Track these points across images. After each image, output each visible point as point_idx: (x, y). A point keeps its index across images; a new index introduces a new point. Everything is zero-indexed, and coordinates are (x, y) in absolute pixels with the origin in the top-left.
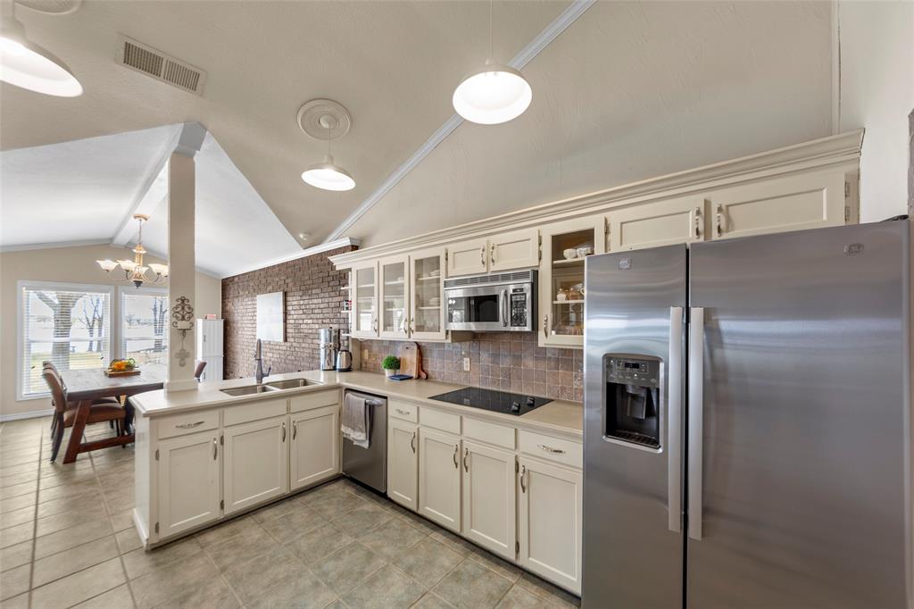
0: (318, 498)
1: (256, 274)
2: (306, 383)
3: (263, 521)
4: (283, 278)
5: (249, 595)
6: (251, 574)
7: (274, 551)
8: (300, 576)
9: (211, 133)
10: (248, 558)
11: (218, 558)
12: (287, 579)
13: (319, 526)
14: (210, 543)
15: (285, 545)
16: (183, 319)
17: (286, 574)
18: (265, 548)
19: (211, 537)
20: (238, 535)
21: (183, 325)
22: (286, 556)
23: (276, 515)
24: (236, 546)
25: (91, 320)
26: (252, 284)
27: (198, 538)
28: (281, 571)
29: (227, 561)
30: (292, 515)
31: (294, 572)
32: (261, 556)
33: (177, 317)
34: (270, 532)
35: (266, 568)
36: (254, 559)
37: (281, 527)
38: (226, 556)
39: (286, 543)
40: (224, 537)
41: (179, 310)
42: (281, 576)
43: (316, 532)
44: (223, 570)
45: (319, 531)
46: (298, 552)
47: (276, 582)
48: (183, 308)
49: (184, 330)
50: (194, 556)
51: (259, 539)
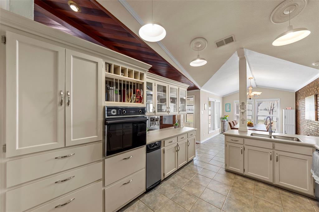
0: (290, 197)
1: (306, 87)
2: (298, 140)
3: (257, 185)
4: (316, 87)
5: (231, 196)
6: (237, 193)
7: (249, 195)
8: (248, 207)
9: (245, 48)
10: (241, 190)
11: (235, 183)
12: (244, 204)
13: (276, 204)
14: (237, 179)
15: (255, 197)
16: (243, 109)
17: (245, 203)
18: (248, 192)
19: (239, 178)
20: (246, 183)
21: (242, 111)
22: (251, 199)
23: (263, 187)
24: (242, 184)
25: (270, 110)
26: (304, 93)
27: (236, 176)
28: (245, 200)
29: (236, 185)
30: (270, 192)
31: (248, 204)
32: (244, 192)
33: (241, 108)
34: (255, 190)
35: (242, 196)
36: (242, 191)
37: (260, 191)
38: (237, 184)
39: (256, 196)
40: (242, 180)
41: (242, 106)
42: (243, 201)
43: (272, 204)
44: (233, 186)
45: (274, 205)
46: (256, 202)
47: (240, 201)
48: (243, 106)
49: (243, 112)
50: (231, 178)
51: (250, 188)
